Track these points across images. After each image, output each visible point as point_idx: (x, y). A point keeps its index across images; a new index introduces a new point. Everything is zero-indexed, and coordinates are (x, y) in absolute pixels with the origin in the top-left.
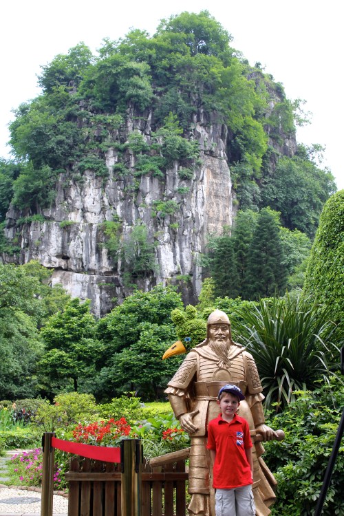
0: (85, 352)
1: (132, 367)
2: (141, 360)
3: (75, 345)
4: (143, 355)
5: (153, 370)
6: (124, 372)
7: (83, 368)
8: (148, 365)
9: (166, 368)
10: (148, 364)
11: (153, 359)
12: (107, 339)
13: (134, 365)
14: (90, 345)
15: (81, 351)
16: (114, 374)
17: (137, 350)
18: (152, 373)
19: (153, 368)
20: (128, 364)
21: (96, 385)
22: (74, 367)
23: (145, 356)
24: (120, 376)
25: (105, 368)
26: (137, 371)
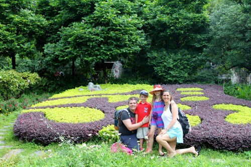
0: (26, 25)
1: (87, 41)
2: (97, 35)
3: (13, 16)
4: (100, 28)
5: (111, 47)
6: (75, 48)
7: (23, 43)
8: (107, 41)
9: (125, 45)
10: (107, 38)
11: (112, 34)
12: (49, 15)
13: (90, 40)
14: (31, 18)
15: (21, 23)
16: (61, 51)
17: (91, 23)
18: (110, 50)
19: (112, 44)
20: (81, 38)
21: (28, 66)
22: (12, 41)
23: (102, 30)
24: (70, 53)
25: (49, 44)
26: (93, 47)
